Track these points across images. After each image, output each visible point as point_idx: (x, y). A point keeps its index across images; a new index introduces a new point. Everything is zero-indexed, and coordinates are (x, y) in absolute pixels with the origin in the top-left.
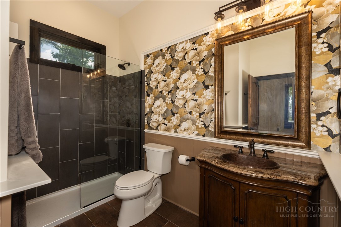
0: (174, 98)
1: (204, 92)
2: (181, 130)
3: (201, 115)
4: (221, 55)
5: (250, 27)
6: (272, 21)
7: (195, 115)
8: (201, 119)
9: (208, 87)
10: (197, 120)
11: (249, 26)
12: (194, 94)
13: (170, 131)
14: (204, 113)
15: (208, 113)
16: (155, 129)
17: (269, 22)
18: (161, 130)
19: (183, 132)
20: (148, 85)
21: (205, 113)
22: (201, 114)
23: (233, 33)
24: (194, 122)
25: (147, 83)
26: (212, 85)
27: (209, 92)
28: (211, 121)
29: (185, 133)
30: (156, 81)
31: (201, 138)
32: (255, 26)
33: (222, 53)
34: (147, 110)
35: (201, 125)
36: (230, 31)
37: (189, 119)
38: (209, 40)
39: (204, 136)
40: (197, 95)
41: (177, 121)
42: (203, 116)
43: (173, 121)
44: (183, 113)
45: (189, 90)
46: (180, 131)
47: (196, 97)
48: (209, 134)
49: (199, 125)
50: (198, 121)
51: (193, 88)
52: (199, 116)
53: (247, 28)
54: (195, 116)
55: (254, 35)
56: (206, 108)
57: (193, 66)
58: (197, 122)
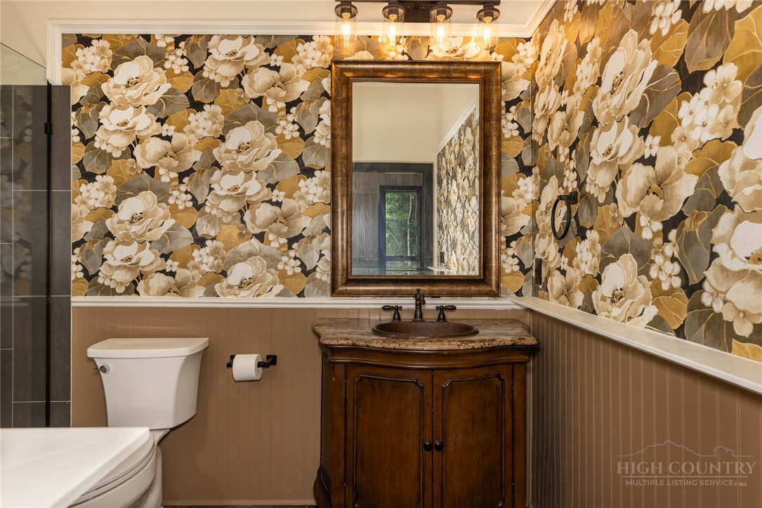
0: (202, 194)
1: (302, 183)
2: (230, 287)
3: (293, 243)
4: (348, 102)
5: (406, 58)
6: (443, 58)
7: (276, 243)
8: (292, 254)
9: (313, 173)
10: (283, 255)
11: (403, 53)
12: (272, 187)
13: (189, 292)
14: (301, 236)
15: (312, 237)
16: (120, 290)
17: (439, 60)
18: (151, 292)
19: (237, 292)
20: (86, 141)
21: (304, 237)
22: (291, 241)
23: (371, 58)
24: (272, 261)
25: (81, 134)
26: (323, 169)
27: (316, 185)
28: (321, 255)
29: (244, 293)
30: (126, 133)
31: (293, 302)
32: (415, 59)
33: (347, 95)
34: (84, 228)
35: (292, 267)
36: (364, 50)
37: (256, 255)
38: (312, 56)
39: (301, 295)
40: (280, 190)
41: (216, 262)
42: (299, 246)
43: (201, 263)
44: (236, 238)
45: (255, 174)
46: (226, 291)
47: (278, 195)
48: (316, 289)
49: (288, 268)
50: (285, 259)
51: (269, 171)
52: (287, 246)
53: (400, 58)
54: (275, 245)
55: (415, 77)
56: (305, 223)
57: (269, 113)
58: (280, 261)
